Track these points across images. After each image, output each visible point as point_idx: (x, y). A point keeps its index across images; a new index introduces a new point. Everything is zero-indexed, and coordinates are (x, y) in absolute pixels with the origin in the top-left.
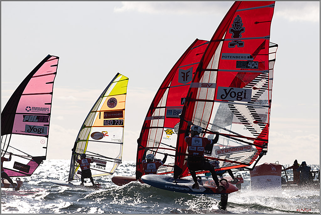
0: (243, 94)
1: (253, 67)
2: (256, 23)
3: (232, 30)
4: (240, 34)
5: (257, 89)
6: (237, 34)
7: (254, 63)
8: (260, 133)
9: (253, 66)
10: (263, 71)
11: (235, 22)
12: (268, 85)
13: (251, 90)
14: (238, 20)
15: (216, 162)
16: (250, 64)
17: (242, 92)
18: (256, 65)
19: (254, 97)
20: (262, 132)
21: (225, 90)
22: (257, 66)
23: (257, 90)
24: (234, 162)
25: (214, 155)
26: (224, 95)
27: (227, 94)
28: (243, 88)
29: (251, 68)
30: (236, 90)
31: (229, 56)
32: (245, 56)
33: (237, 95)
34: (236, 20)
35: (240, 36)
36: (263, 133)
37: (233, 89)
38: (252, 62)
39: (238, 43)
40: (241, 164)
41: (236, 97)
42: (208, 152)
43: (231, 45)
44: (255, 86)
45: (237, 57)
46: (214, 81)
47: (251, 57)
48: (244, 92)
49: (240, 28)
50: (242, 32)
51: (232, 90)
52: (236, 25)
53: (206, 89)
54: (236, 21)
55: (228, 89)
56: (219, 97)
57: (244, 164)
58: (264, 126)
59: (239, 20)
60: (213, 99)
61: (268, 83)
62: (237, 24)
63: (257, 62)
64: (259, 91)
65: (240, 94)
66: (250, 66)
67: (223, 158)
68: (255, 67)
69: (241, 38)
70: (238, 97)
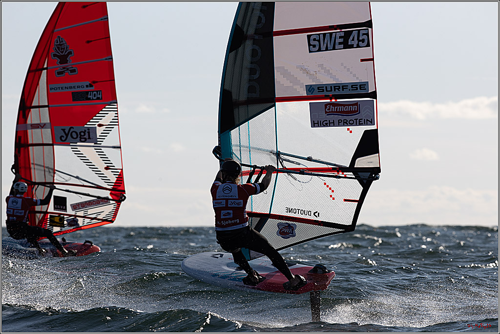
0: (87, 134)
1: (95, 98)
2: (88, 42)
3: (55, 55)
4: (68, 59)
5: (102, 125)
6: (63, 60)
7: (96, 93)
8: (114, 182)
9: (95, 96)
10: (109, 102)
11: (56, 45)
12: (118, 119)
13: (96, 127)
14: (60, 42)
15: (75, 219)
16: (90, 95)
17: (85, 131)
18: (99, 94)
19: (100, 136)
20: (117, 180)
21: (64, 130)
22: (100, 96)
23: (104, 128)
24: (95, 218)
25: (70, 211)
26: (64, 137)
27: (67, 135)
28: (85, 126)
29: (93, 99)
30: (78, 129)
31: (59, 88)
32: (82, 85)
33: (79, 136)
34: (57, 42)
35: (68, 61)
36: (118, 182)
37: (73, 128)
38: (93, 92)
39: (68, 69)
40: (103, 220)
41: (79, 139)
42: (63, 207)
43: (59, 73)
44: (101, 122)
45: (71, 88)
46: (46, 119)
47: (91, 86)
48: (87, 131)
49: (66, 52)
50: (70, 55)
51: (72, 130)
52: (58, 48)
53: (39, 130)
54: (59, 43)
55: (67, 128)
56: (58, 140)
57: (106, 220)
58: (118, 172)
59: (62, 42)
60: (51, 142)
61: (117, 116)
62: (60, 47)
63: (100, 91)
64: (106, 128)
65: (82, 134)
66: (91, 97)
67: (81, 213)
68: (98, 98)
69: (70, 64)
70: (81, 138)
